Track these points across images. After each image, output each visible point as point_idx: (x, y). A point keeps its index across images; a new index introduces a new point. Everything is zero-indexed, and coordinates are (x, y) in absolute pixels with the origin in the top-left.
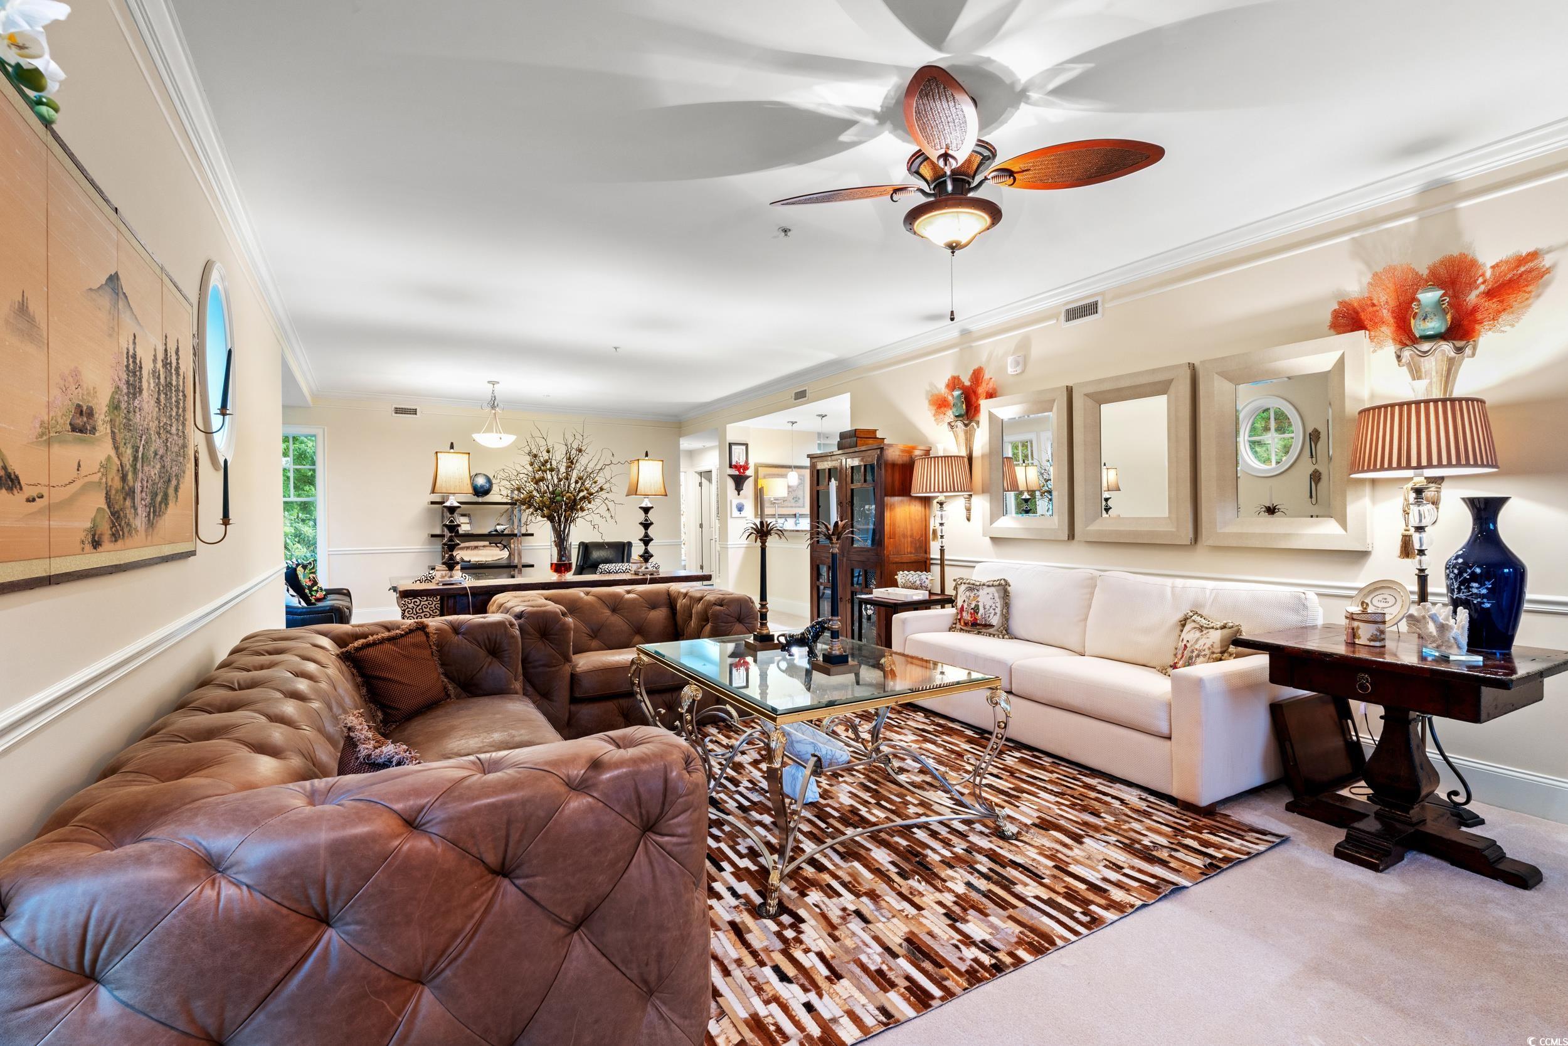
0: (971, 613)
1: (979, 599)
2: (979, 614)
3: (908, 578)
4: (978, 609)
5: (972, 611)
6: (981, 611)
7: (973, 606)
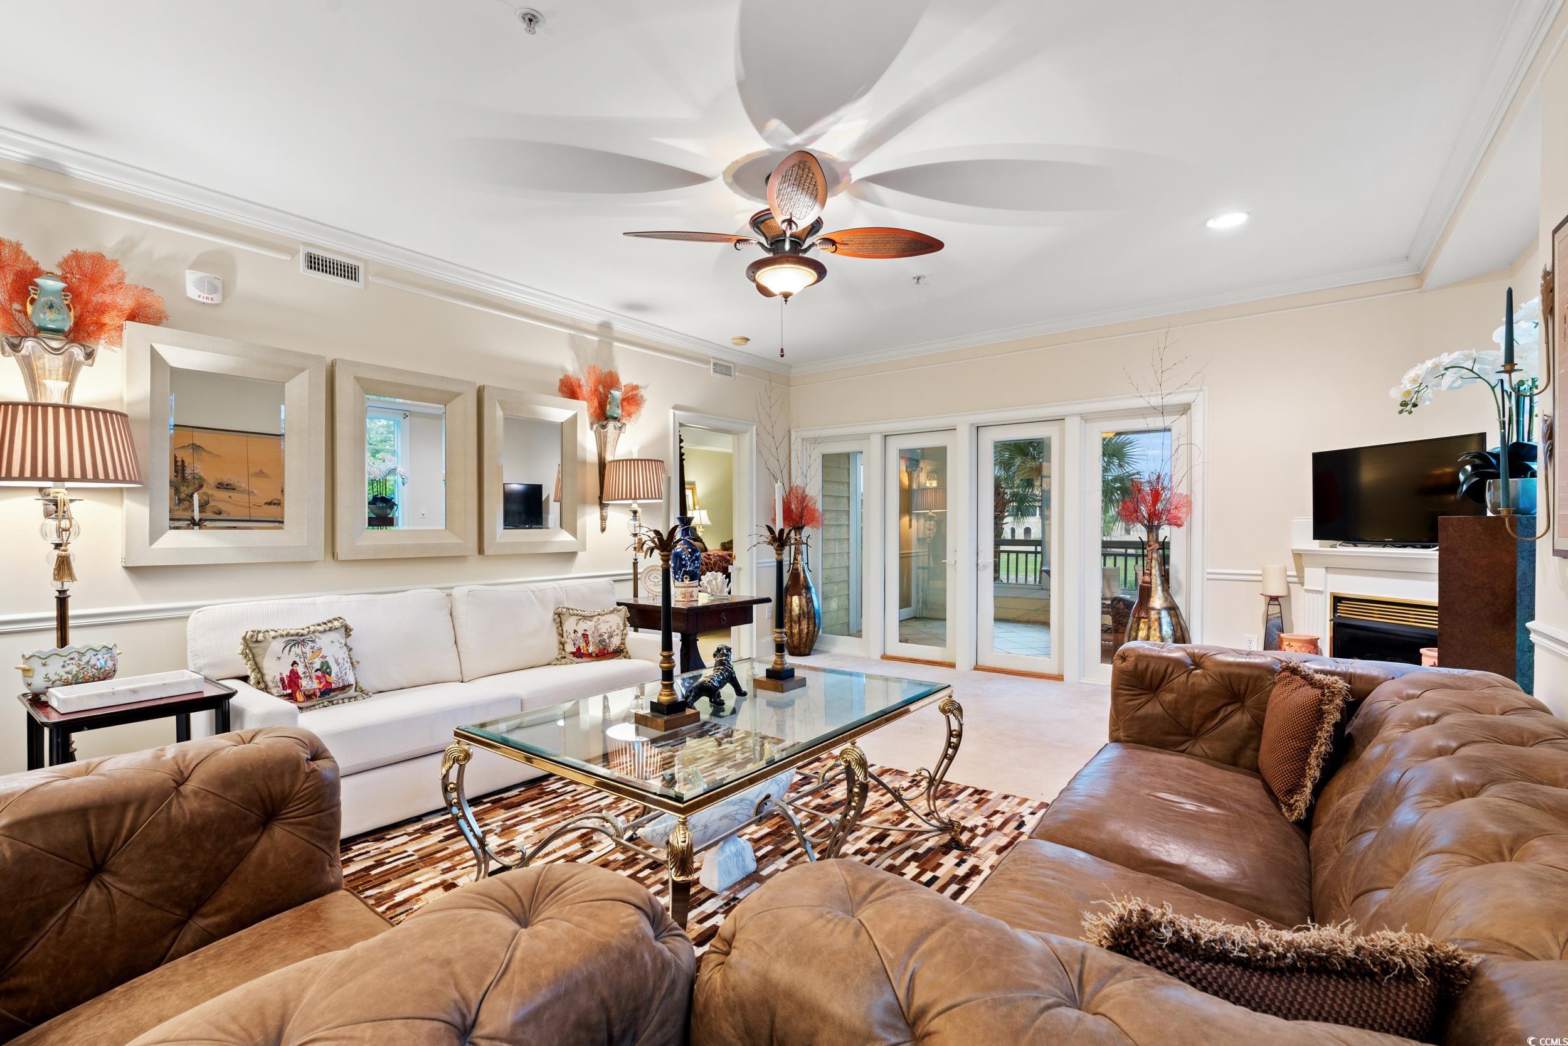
0: (318, 677)
1: (323, 653)
2: (333, 675)
3: (85, 659)
4: (329, 667)
5: (319, 673)
6: (335, 669)
7: (317, 666)
